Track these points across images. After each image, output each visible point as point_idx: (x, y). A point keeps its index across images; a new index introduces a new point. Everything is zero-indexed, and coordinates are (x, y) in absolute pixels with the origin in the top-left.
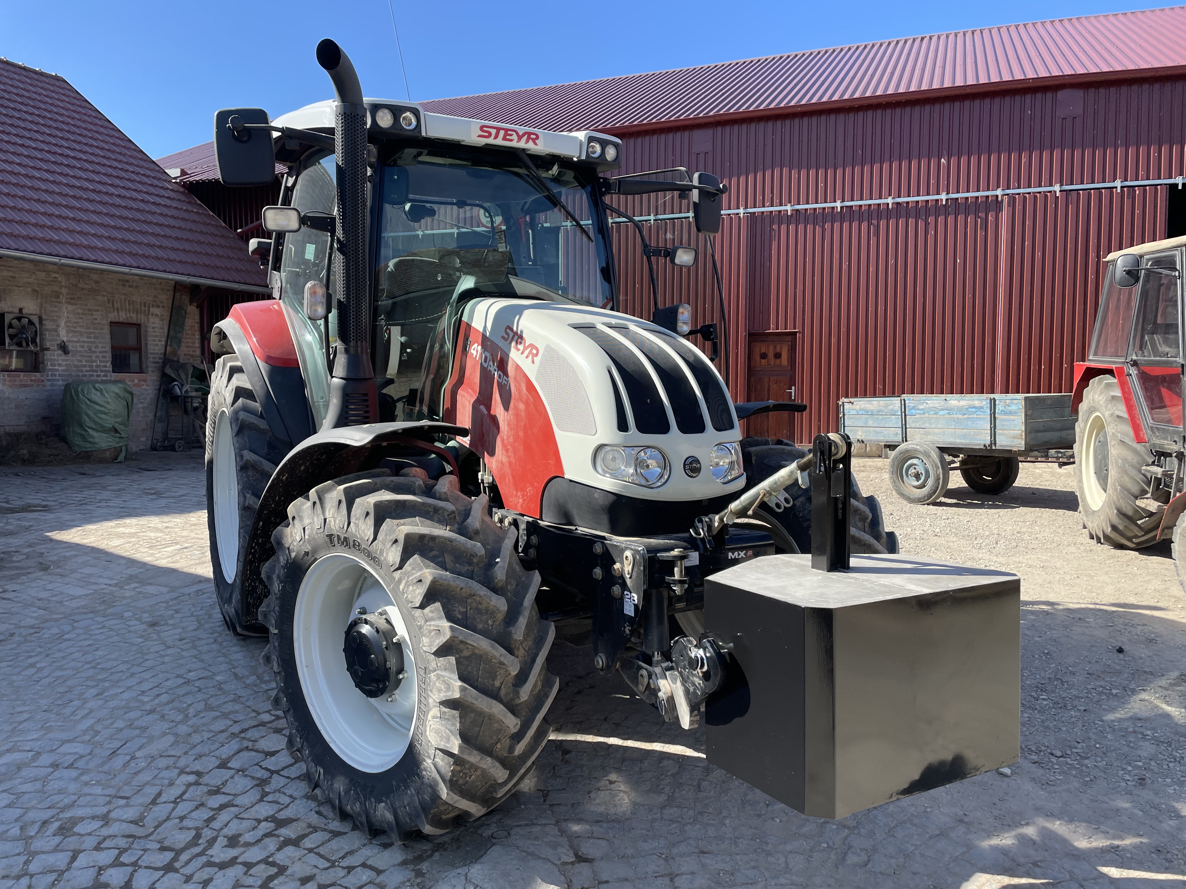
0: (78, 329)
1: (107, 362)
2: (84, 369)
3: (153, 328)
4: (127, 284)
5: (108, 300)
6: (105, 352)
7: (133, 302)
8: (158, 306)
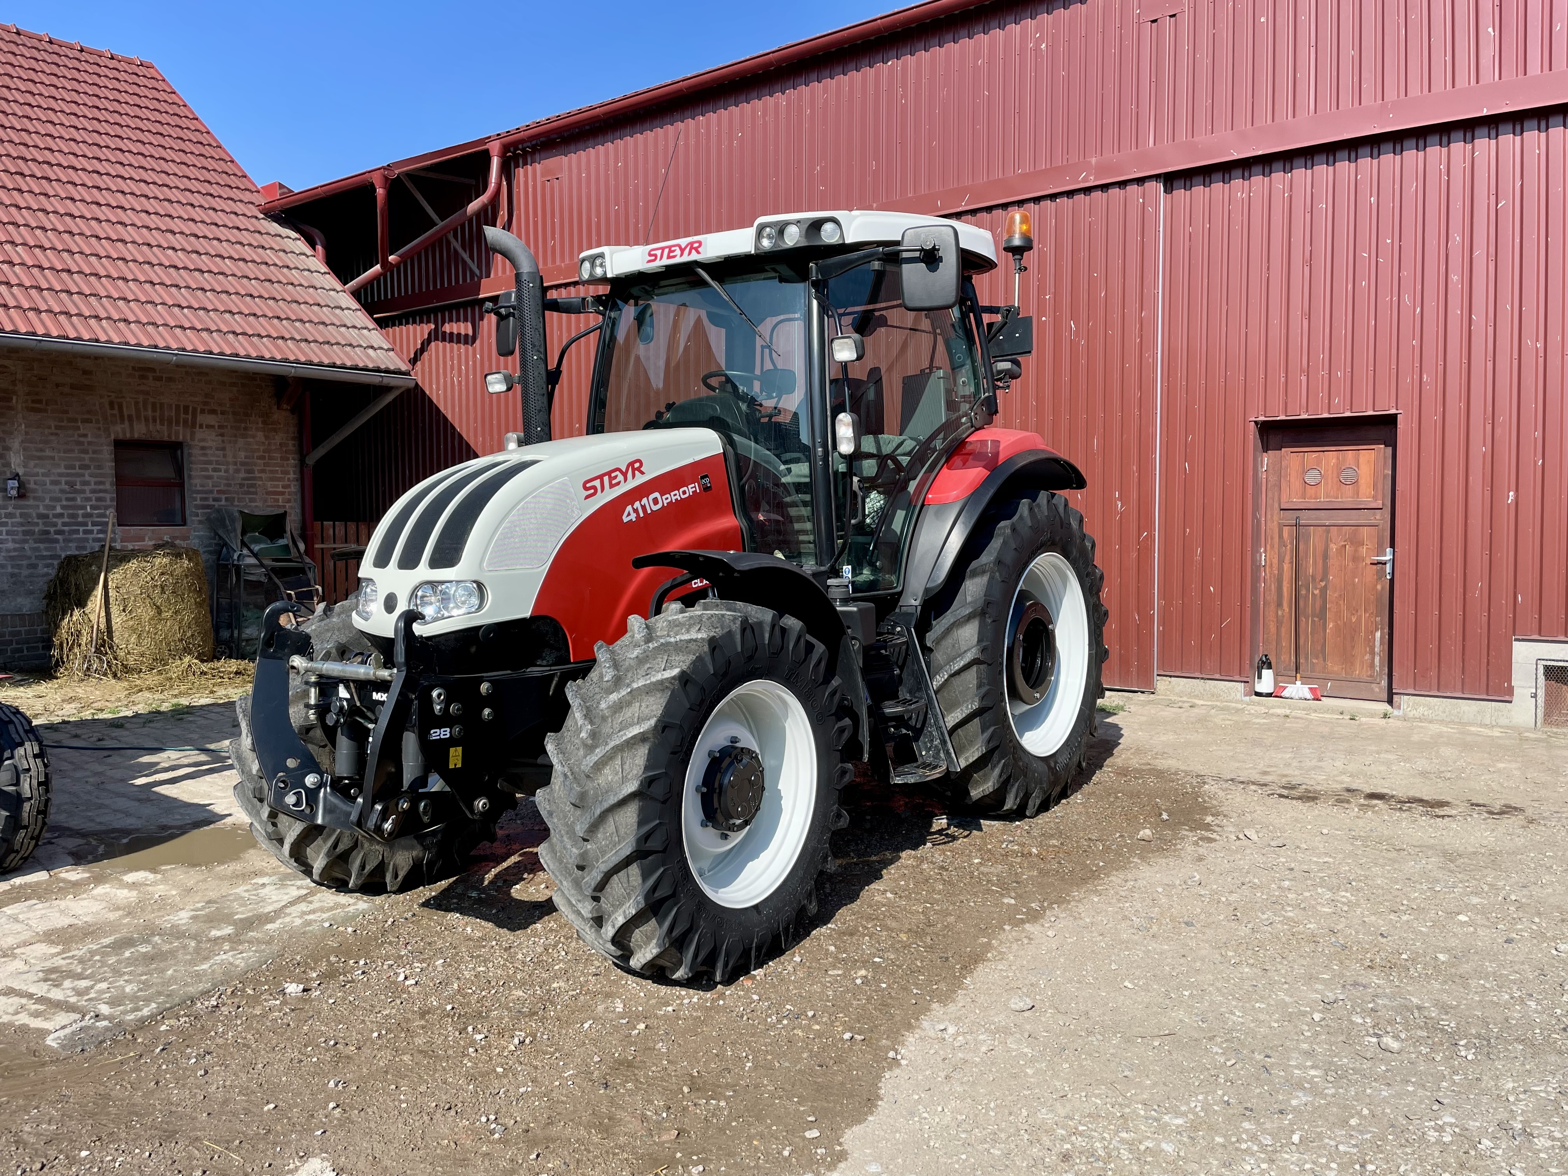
0: (48, 453)
1: (106, 508)
2: (60, 521)
3: (203, 448)
4: (150, 375)
5: (111, 404)
6: (105, 491)
7: (162, 405)
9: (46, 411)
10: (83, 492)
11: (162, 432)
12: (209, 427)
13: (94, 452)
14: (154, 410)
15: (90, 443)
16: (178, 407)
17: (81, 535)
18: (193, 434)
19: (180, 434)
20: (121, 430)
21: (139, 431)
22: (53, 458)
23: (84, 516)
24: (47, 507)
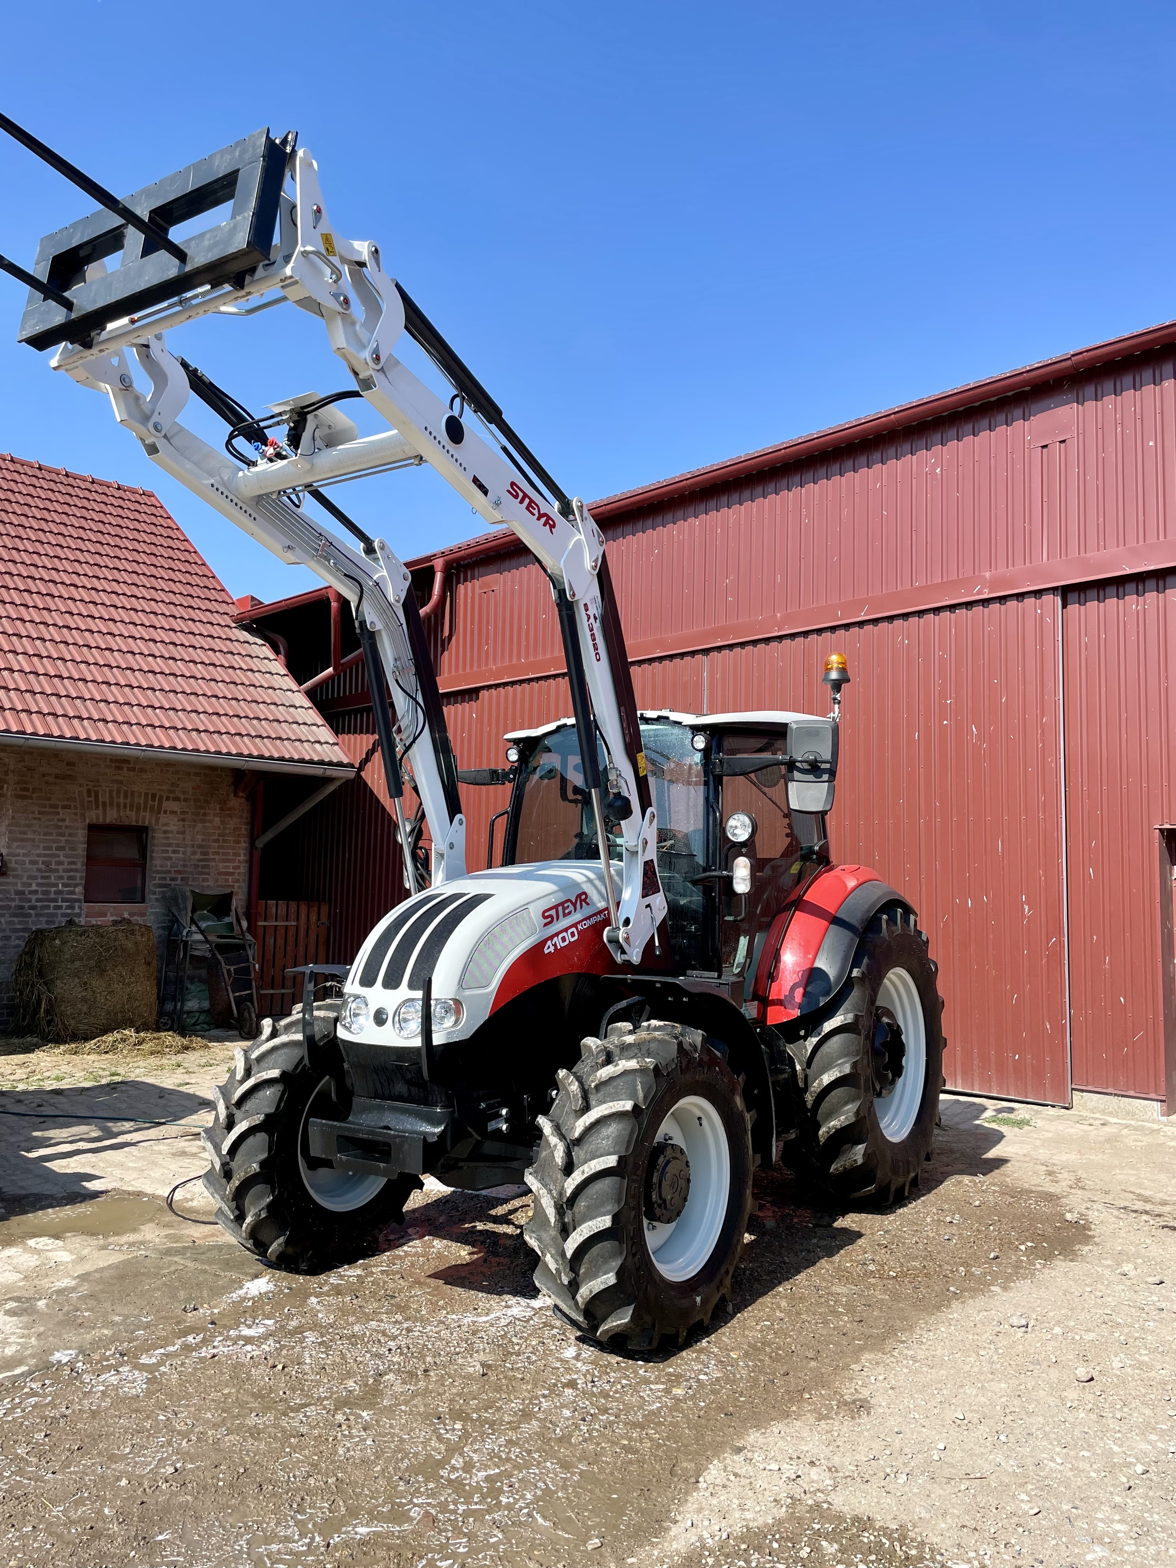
0: (30, 836)
1: (76, 886)
2: (34, 897)
3: (165, 832)
4: (125, 766)
5: (89, 792)
6: (76, 870)
7: (133, 793)
8: (177, 799)
9: (31, 798)
10: (57, 871)
11: (131, 817)
12: (173, 812)
13: (70, 835)
14: (126, 797)
15: (67, 827)
16: (146, 794)
17: (51, 911)
18: (157, 819)
19: (146, 818)
20: (94, 816)
21: (111, 816)
22: (33, 840)
23: (56, 893)
24: (24, 884)
